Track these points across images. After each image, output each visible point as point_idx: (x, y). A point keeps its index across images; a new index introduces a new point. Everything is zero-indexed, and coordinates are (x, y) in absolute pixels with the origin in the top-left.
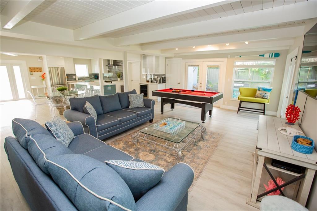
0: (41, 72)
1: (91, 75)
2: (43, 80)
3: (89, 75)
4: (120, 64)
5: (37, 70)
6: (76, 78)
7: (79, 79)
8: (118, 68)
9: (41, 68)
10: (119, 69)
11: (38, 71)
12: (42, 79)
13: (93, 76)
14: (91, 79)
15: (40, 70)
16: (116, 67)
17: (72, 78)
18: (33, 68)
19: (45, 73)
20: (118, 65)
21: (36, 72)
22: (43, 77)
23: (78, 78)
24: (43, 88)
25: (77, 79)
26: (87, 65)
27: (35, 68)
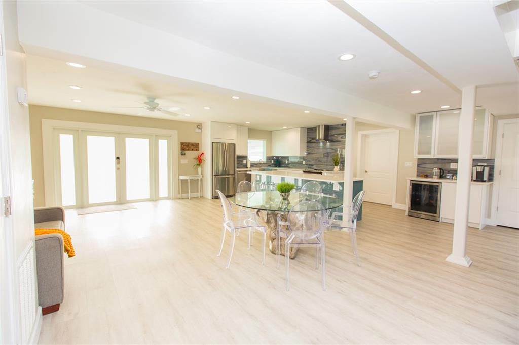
0: (197, 150)
1: (270, 159)
2: (199, 165)
3: (267, 160)
4: (339, 138)
5: (192, 147)
6: (247, 164)
7: (253, 165)
8: (331, 145)
9: (198, 143)
10: (333, 147)
11: (192, 150)
12: (197, 162)
13: (272, 162)
14: (269, 166)
15: (195, 146)
16: (328, 144)
17: (241, 163)
18: (186, 143)
19: (203, 154)
20: (331, 141)
21: (190, 150)
22: (200, 160)
23: (251, 164)
24: (198, 179)
25: (249, 166)
26: (265, 142)
27: (189, 143)
